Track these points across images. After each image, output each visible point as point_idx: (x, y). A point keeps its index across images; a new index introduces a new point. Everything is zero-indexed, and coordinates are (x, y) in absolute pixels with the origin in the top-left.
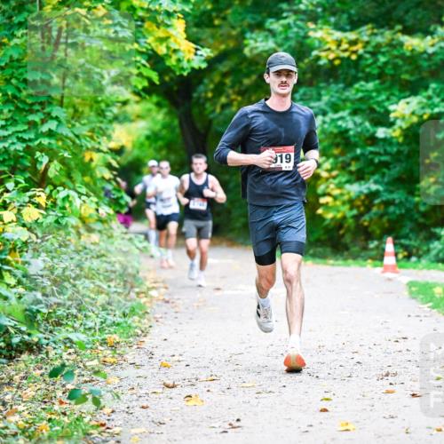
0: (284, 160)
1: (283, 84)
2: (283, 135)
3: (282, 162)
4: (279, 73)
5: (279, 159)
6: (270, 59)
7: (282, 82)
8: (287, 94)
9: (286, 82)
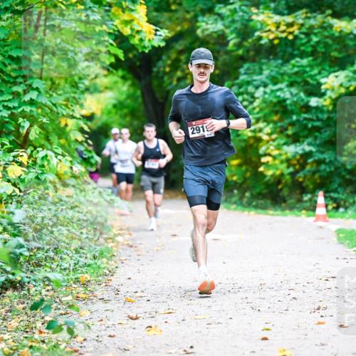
0: (205, 129)
1: (202, 74)
2: (200, 111)
3: (204, 131)
4: (199, 66)
5: (201, 129)
6: (193, 53)
7: (201, 73)
8: (206, 80)
9: (203, 73)
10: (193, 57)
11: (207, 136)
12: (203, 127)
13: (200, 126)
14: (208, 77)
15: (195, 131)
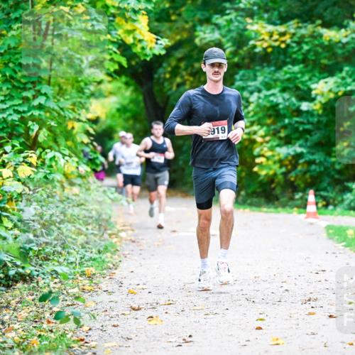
1: (216, 73)
5: (216, 131)
8: (220, 80)
9: (218, 72)
10: (206, 57)
12: (218, 129)
14: (221, 77)
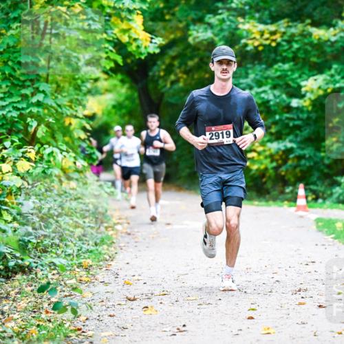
0: (225, 136)
1: (225, 71)
3: (223, 137)
4: (220, 62)
5: (221, 135)
6: (214, 51)
7: (223, 70)
8: (229, 79)
9: (226, 69)
10: (214, 55)
11: (225, 143)
12: (222, 133)
13: (220, 132)
14: (230, 75)
15: (214, 137)
